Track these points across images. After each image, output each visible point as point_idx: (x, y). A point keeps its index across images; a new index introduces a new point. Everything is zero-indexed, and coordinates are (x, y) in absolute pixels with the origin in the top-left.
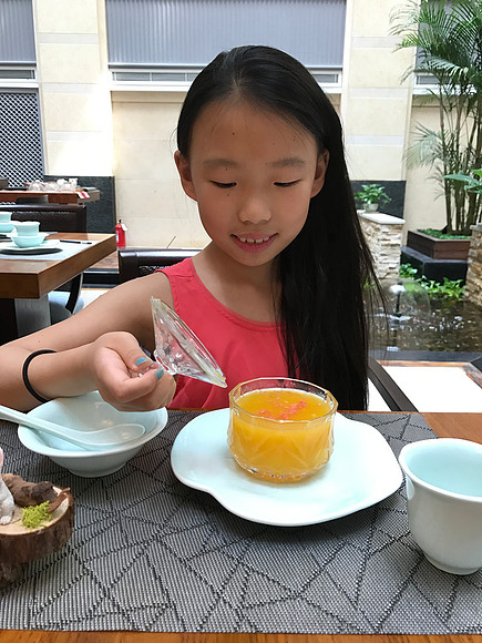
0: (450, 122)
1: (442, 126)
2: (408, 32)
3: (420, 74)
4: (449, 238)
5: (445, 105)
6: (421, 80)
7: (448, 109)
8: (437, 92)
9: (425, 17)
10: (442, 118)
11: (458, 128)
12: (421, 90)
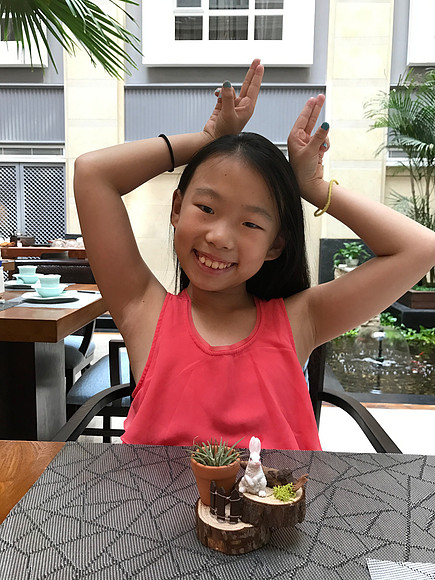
0: (420, 189)
1: (414, 192)
2: (380, 116)
3: (392, 149)
4: (424, 290)
5: (415, 174)
6: (392, 154)
7: (418, 178)
8: (407, 164)
9: (394, 104)
10: (413, 186)
11: (428, 194)
12: (394, 162)
